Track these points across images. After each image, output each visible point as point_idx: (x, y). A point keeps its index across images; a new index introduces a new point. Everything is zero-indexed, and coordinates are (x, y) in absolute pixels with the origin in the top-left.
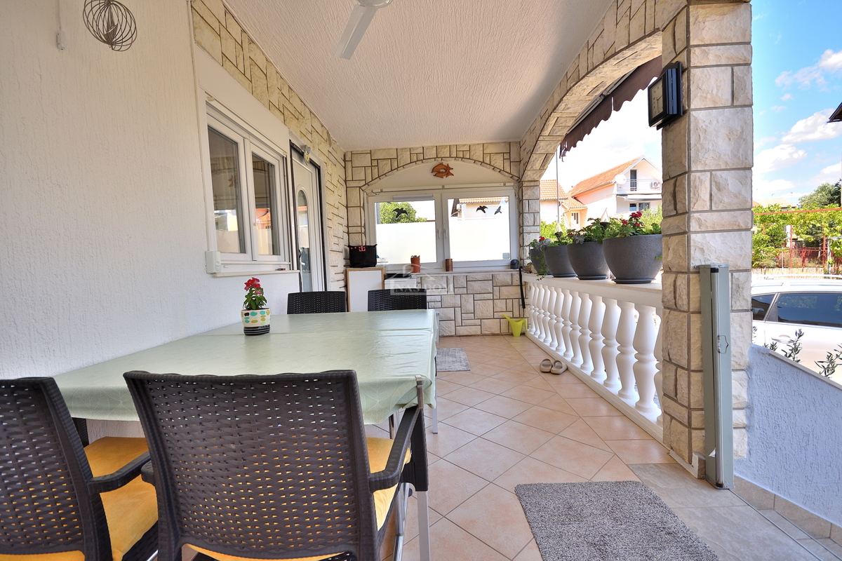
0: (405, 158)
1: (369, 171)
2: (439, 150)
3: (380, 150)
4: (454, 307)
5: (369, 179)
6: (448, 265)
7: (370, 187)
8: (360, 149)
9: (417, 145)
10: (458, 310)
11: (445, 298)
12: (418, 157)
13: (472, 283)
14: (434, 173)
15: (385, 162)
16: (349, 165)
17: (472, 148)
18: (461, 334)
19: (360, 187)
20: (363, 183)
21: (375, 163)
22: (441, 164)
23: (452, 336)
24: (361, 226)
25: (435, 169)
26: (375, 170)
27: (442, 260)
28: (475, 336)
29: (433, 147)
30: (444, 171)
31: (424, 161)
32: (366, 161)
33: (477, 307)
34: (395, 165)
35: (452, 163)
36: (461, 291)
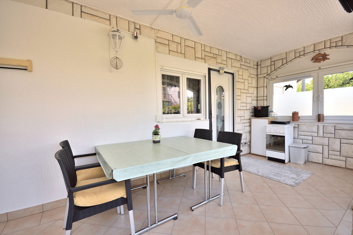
0: (292, 56)
1: (269, 68)
2: (315, 46)
3: (275, 56)
4: (323, 145)
5: (269, 72)
6: (320, 118)
7: (271, 76)
8: (266, 58)
9: (299, 46)
10: (326, 148)
11: (315, 138)
12: (300, 54)
13: (339, 131)
14: (313, 61)
15: (278, 61)
16: (259, 67)
17: (344, 38)
18: (327, 163)
19: (264, 77)
20: (266, 74)
21: (273, 63)
22: (320, 54)
23: (319, 163)
24: (264, 96)
25: (314, 58)
26: (273, 67)
27: (316, 114)
28: (340, 167)
29: (311, 45)
30: (321, 58)
31: (305, 55)
32: (268, 63)
33: (343, 148)
34: (285, 61)
35: (327, 51)
36: (329, 135)
